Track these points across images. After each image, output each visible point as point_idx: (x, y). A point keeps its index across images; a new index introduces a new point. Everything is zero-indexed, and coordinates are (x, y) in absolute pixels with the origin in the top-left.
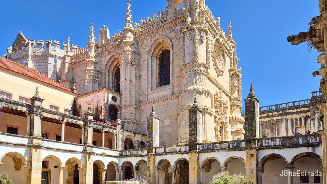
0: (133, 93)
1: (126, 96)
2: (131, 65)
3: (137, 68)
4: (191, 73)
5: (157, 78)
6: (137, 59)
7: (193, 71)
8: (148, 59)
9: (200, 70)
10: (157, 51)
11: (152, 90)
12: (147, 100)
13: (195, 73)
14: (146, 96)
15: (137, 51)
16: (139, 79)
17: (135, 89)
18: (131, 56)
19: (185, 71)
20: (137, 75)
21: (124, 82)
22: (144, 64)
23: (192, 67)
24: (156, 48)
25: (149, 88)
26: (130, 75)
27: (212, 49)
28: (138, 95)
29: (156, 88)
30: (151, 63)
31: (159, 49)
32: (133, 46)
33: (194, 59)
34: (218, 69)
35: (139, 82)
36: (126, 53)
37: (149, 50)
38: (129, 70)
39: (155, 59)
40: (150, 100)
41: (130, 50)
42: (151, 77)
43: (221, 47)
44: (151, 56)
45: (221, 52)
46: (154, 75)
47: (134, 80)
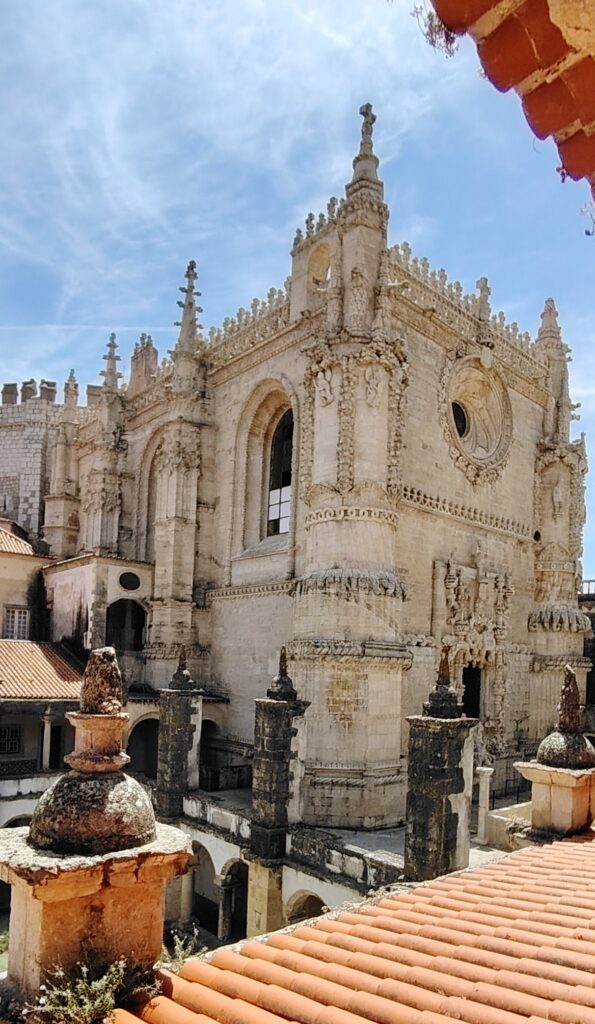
0: (189, 558)
1: (165, 571)
2: (184, 469)
3: (207, 475)
4: (326, 522)
5: (265, 506)
6: (209, 446)
7: (333, 514)
8: (236, 448)
9: (358, 511)
10: (266, 418)
11: (245, 549)
12: (227, 583)
13: (338, 521)
14: (226, 569)
15: (210, 419)
16: (211, 510)
17: (196, 544)
18: (186, 441)
19: (311, 512)
20: (207, 498)
21: (161, 524)
22: (226, 463)
23: (332, 499)
24: (264, 410)
25: (238, 542)
26: (180, 502)
27: (444, 402)
28: (208, 561)
29: (261, 540)
30: (245, 460)
31: (272, 410)
32: (198, 408)
33: (338, 473)
34: (470, 466)
35: (212, 521)
36: (172, 435)
37: (241, 418)
38: (178, 485)
39: (260, 444)
40: (236, 582)
41: (185, 421)
42: (243, 504)
43: (492, 380)
44: (247, 435)
45: (495, 397)
46: (257, 498)
47: (193, 517)
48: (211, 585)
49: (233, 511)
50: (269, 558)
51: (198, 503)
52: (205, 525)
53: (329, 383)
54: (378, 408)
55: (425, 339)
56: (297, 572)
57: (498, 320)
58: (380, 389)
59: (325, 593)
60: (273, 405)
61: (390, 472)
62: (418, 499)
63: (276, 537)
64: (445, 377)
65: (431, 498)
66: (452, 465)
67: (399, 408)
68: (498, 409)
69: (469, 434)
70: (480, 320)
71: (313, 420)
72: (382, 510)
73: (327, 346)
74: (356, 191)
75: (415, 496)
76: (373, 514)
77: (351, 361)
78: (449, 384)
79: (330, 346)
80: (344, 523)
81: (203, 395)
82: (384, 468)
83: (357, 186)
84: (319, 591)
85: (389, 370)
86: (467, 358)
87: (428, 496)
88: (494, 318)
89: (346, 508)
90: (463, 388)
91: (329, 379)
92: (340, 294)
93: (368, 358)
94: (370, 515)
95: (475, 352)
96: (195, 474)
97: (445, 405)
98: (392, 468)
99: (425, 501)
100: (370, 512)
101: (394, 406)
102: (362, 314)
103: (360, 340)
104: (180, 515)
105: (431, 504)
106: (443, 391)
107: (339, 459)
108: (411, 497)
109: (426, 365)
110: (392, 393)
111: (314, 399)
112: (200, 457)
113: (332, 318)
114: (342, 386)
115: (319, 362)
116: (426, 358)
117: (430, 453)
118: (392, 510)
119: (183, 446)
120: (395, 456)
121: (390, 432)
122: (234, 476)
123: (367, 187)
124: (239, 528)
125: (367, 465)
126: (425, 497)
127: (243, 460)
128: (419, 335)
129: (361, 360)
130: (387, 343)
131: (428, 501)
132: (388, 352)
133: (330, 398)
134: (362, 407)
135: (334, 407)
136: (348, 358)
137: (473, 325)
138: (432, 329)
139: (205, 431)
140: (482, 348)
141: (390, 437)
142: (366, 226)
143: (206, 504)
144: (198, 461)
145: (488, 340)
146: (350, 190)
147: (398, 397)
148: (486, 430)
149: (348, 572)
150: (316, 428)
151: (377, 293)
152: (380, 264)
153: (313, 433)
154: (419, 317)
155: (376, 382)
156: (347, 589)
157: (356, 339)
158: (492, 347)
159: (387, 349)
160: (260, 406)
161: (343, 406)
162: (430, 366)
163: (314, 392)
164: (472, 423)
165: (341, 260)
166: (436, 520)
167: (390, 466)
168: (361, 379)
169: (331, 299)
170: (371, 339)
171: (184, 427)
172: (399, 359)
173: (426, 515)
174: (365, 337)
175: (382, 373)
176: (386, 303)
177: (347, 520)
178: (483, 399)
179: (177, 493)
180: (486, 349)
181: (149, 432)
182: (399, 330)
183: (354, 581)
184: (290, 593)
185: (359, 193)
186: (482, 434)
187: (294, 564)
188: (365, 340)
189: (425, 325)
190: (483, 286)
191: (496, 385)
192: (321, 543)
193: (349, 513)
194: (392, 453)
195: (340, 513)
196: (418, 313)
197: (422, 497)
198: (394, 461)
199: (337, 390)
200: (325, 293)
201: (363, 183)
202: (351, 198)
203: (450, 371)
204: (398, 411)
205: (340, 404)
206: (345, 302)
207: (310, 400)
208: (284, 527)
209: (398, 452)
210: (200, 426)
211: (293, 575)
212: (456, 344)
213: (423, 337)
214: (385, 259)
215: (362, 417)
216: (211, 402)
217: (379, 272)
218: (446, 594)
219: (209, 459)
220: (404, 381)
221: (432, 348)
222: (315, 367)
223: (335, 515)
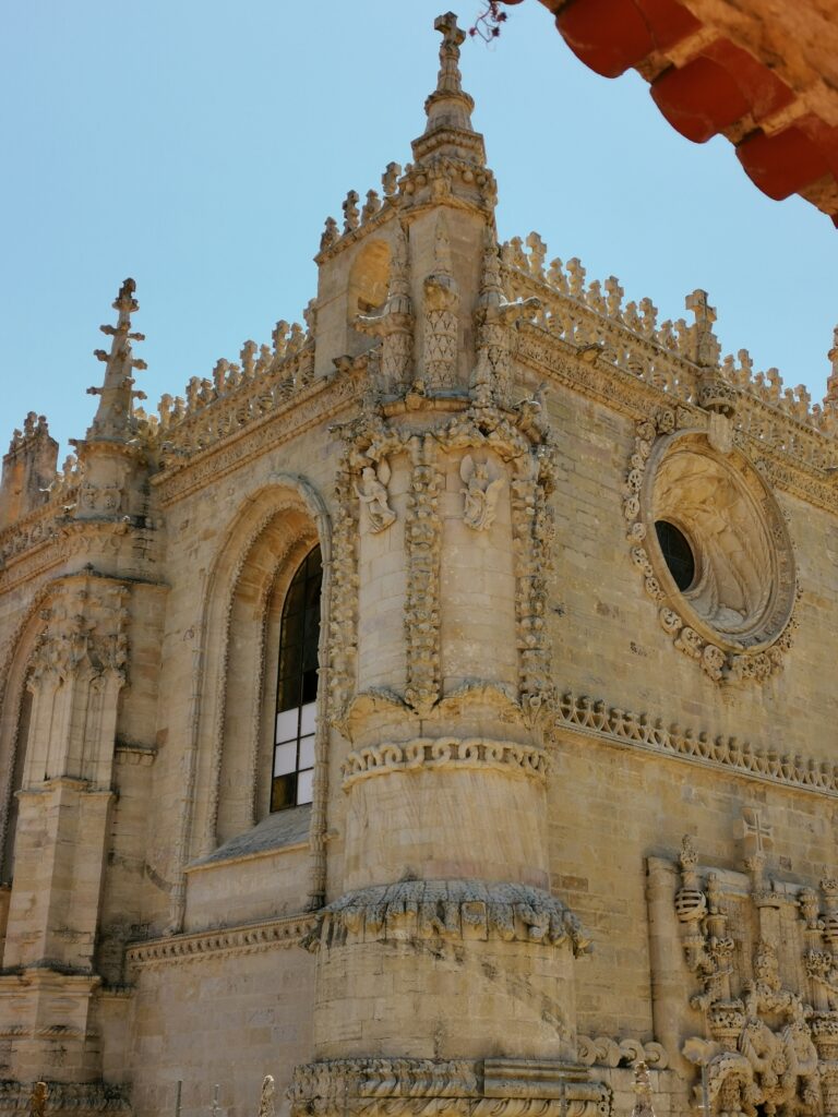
0: (89, 871)
1: (33, 901)
2: (89, 673)
3: (142, 683)
4: (386, 775)
5: (267, 746)
6: (148, 624)
7: (399, 755)
8: (204, 626)
9: (454, 748)
10: (269, 563)
11: (218, 844)
12: (175, 925)
13: (413, 773)
14: (175, 893)
15: (151, 569)
16: (147, 760)
17: (110, 837)
18: (99, 612)
19: (352, 755)
20: (139, 731)
21: (33, 792)
22: (183, 656)
23: (399, 723)
24: (264, 549)
25: (204, 829)
26: (78, 743)
27: (639, 519)
28: (137, 875)
29: (256, 824)
30: (223, 650)
31: (282, 546)
32: (127, 547)
33: (409, 667)
34: (709, 649)
35: (149, 784)
36: (69, 599)
37: (217, 566)
38: (74, 708)
39: (256, 616)
40: (196, 920)
41: (99, 575)
42: (217, 742)
43: (738, 476)
44: (229, 597)
45: (748, 508)
46: (248, 726)
47: (104, 776)
48: (140, 932)
49: (194, 759)
50: (269, 861)
51: (120, 743)
52: (131, 793)
53: (386, 487)
54: (490, 533)
55: (586, 402)
56: (330, 893)
57: (738, 365)
58: (491, 496)
59: (385, 941)
60: (283, 539)
61: (523, 663)
62: (597, 722)
63: (291, 814)
64: (634, 472)
65: (627, 719)
66: (669, 644)
67: (533, 532)
68: (757, 530)
69: (703, 583)
70: (699, 364)
71: (356, 561)
72: (509, 745)
73: (378, 420)
74: (431, 149)
75: (589, 713)
76: (489, 755)
77: (428, 445)
78: (645, 484)
79: (385, 418)
80: (425, 775)
81: (140, 522)
82: (510, 655)
83: (433, 141)
84: (371, 937)
85: (508, 459)
86: (678, 435)
87: (620, 712)
88: (730, 360)
89: (427, 742)
90: (678, 492)
91: (385, 481)
92: (406, 324)
93: (463, 440)
94: (482, 757)
95: (694, 422)
96: (114, 681)
97: (642, 527)
98: (528, 654)
99: (613, 726)
100: (482, 750)
101: (524, 528)
102: (448, 357)
103: (447, 405)
104: (76, 771)
105: (627, 730)
106: (635, 500)
107: (409, 639)
108: (581, 717)
109: (591, 449)
110: (519, 504)
111: (357, 521)
112: (128, 647)
113: (391, 368)
114: (413, 492)
115: (363, 450)
116: (593, 437)
117: (617, 622)
118: (533, 744)
119: (91, 624)
120: (532, 630)
121: (518, 580)
122: (200, 682)
123: (453, 142)
124: (207, 795)
125: (471, 650)
126: (612, 714)
127: (218, 650)
128: (573, 395)
129: (450, 443)
130: (502, 410)
131: (621, 723)
132: (505, 425)
133: (387, 517)
134: (456, 532)
135: (398, 531)
136: (422, 440)
137: (686, 375)
138: (600, 383)
139: (141, 592)
140: (708, 417)
141: (519, 590)
142: (452, 206)
143: (137, 746)
144: (120, 657)
145: (720, 400)
146: (422, 148)
147: (530, 511)
148: (739, 574)
149: (437, 888)
150: (363, 578)
151: (479, 321)
152: (483, 270)
153: (357, 588)
154: (571, 362)
155: (481, 483)
156: (436, 929)
157: (438, 404)
158: (730, 413)
159: (503, 421)
160: (256, 541)
161: (415, 531)
162: (602, 452)
163: (357, 507)
164: (706, 560)
165: (408, 265)
166: (640, 767)
167: (522, 651)
168: (451, 478)
169: (390, 334)
170: (470, 403)
171: (96, 585)
172: (531, 439)
173: (619, 753)
174: (456, 400)
175: (494, 465)
176: (498, 337)
177: (430, 769)
178: (725, 513)
179: (72, 725)
180: (716, 417)
181: (27, 600)
182: (530, 385)
183: (452, 910)
184: (306, 944)
185: (437, 154)
186: (731, 584)
187: (323, 873)
188: (456, 406)
189: (584, 376)
190: (699, 302)
191: (748, 485)
192: (376, 822)
193: (435, 753)
194: (526, 623)
195: (415, 754)
196: (569, 354)
197: (605, 716)
198: (531, 640)
199: (401, 502)
200: (379, 323)
201: (444, 136)
202: (422, 162)
203: (645, 460)
204: (533, 537)
205: (409, 526)
206: (418, 339)
207: (349, 522)
208: (306, 791)
209: (538, 622)
210: (130, 582)
211: (321, 900)
212: (653, 410)
213: (582, 400)
214: (493, 263)
215: (455, 551)
216: (157, 536)
217: (481, 283)
218: (683, 937)
219: (144, 651)
220: (543, 481)
221: (605, 419)
222: (357, 459)
223: (404, 759)
